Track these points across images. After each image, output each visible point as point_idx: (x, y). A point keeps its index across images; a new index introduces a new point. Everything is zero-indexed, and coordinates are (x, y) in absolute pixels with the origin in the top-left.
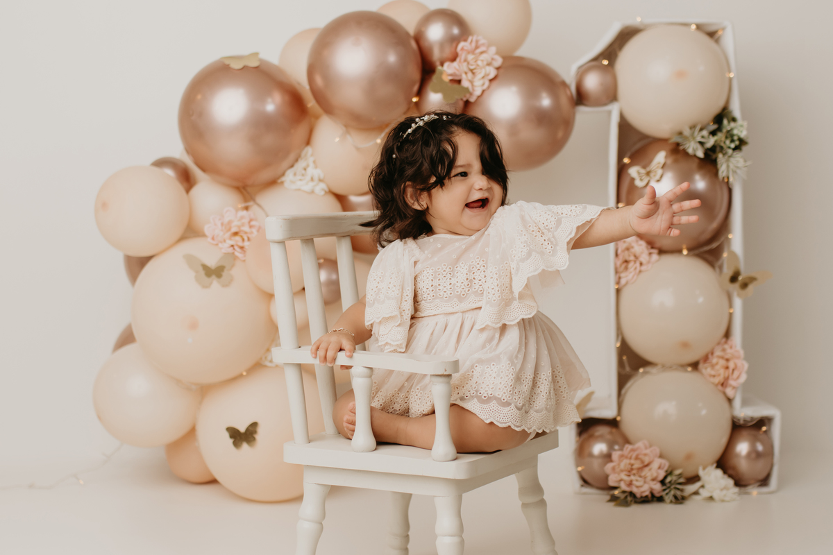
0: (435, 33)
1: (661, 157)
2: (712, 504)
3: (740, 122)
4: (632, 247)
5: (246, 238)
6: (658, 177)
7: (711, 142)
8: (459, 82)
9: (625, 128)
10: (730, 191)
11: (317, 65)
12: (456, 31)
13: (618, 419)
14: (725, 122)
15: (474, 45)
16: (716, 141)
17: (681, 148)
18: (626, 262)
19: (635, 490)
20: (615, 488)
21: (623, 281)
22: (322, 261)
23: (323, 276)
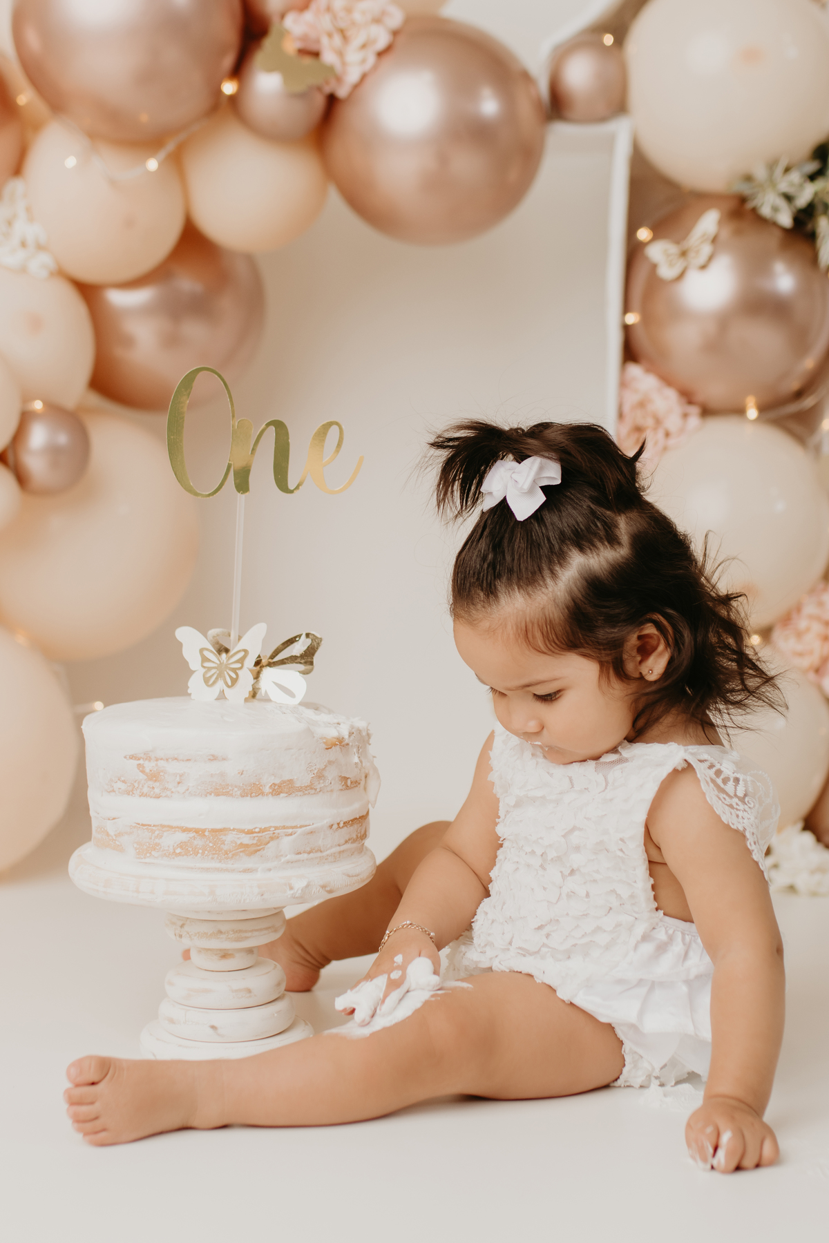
1: (709, 222)
2: (794, 899)
4: (651, 401)
6: (702, 259)
7: (805, 196)
8: (316, 54)
11: (31, 8)
16: (816, 194)
17: (749, 205)
22: (38, 405)
23: (38, 436)
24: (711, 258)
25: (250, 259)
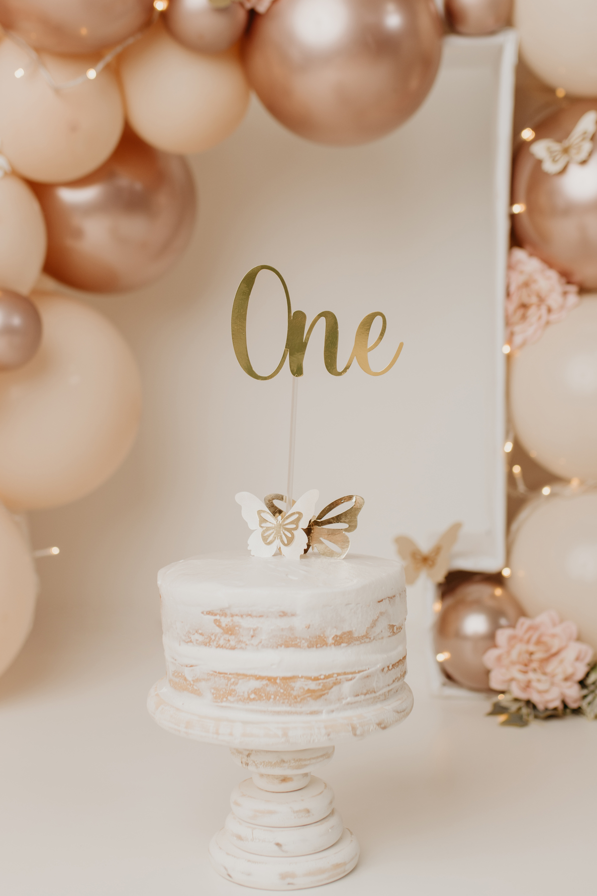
1: (588, 122)
4: (535, 281)
6: (583, 155)
13: (506, 572)
18: (524, 306)
19: (536, 698)
20: (502, 692)
21: (518, 339)
24: (590, 154)
25: (182, 160)
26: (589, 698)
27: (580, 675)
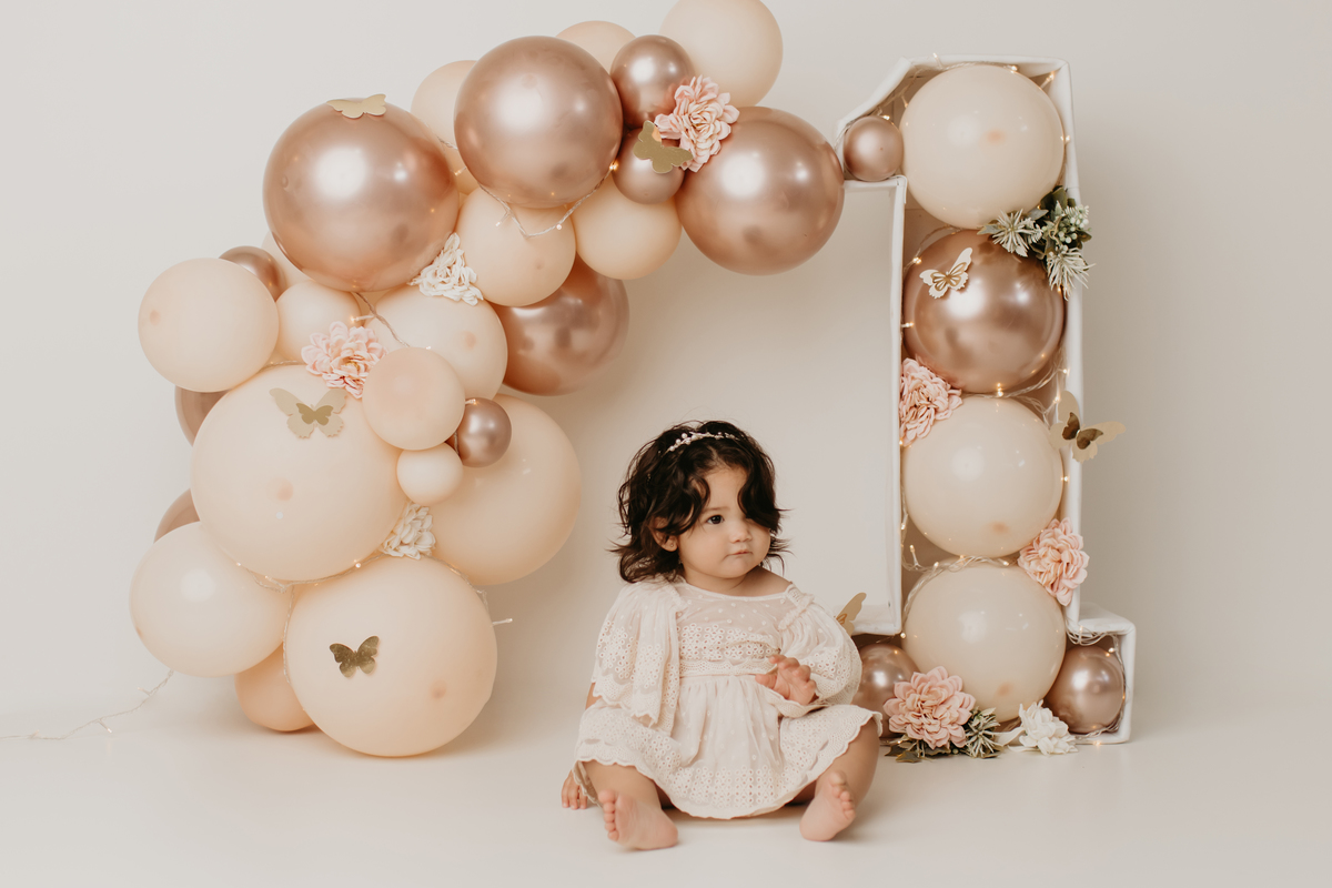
0: (643, 71)
1: (966, 256)
2: (1039, 757)
3: (1079, 206)
4: (924, 386)
5: (362, 367)
6: (961, 285)
7: (1037, 234)
8: (677, 142)
9: (915, 214)
10: (1065, 305)
11: (470, 115)
12: (673, 69)
13: (903, 635)
14: (1058, 206)
15: (698, 89)
16: (1044, 234)
17: (996, 242)
18: (915, 407)
19: (926, 738)
20: (899, 735)
21: (911, 435)
22: (474, 402)
23: (475, 424)
24: (966, 284)
26: (973, 740)
27: (964, 721)
